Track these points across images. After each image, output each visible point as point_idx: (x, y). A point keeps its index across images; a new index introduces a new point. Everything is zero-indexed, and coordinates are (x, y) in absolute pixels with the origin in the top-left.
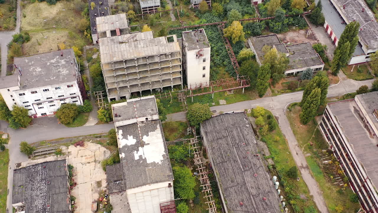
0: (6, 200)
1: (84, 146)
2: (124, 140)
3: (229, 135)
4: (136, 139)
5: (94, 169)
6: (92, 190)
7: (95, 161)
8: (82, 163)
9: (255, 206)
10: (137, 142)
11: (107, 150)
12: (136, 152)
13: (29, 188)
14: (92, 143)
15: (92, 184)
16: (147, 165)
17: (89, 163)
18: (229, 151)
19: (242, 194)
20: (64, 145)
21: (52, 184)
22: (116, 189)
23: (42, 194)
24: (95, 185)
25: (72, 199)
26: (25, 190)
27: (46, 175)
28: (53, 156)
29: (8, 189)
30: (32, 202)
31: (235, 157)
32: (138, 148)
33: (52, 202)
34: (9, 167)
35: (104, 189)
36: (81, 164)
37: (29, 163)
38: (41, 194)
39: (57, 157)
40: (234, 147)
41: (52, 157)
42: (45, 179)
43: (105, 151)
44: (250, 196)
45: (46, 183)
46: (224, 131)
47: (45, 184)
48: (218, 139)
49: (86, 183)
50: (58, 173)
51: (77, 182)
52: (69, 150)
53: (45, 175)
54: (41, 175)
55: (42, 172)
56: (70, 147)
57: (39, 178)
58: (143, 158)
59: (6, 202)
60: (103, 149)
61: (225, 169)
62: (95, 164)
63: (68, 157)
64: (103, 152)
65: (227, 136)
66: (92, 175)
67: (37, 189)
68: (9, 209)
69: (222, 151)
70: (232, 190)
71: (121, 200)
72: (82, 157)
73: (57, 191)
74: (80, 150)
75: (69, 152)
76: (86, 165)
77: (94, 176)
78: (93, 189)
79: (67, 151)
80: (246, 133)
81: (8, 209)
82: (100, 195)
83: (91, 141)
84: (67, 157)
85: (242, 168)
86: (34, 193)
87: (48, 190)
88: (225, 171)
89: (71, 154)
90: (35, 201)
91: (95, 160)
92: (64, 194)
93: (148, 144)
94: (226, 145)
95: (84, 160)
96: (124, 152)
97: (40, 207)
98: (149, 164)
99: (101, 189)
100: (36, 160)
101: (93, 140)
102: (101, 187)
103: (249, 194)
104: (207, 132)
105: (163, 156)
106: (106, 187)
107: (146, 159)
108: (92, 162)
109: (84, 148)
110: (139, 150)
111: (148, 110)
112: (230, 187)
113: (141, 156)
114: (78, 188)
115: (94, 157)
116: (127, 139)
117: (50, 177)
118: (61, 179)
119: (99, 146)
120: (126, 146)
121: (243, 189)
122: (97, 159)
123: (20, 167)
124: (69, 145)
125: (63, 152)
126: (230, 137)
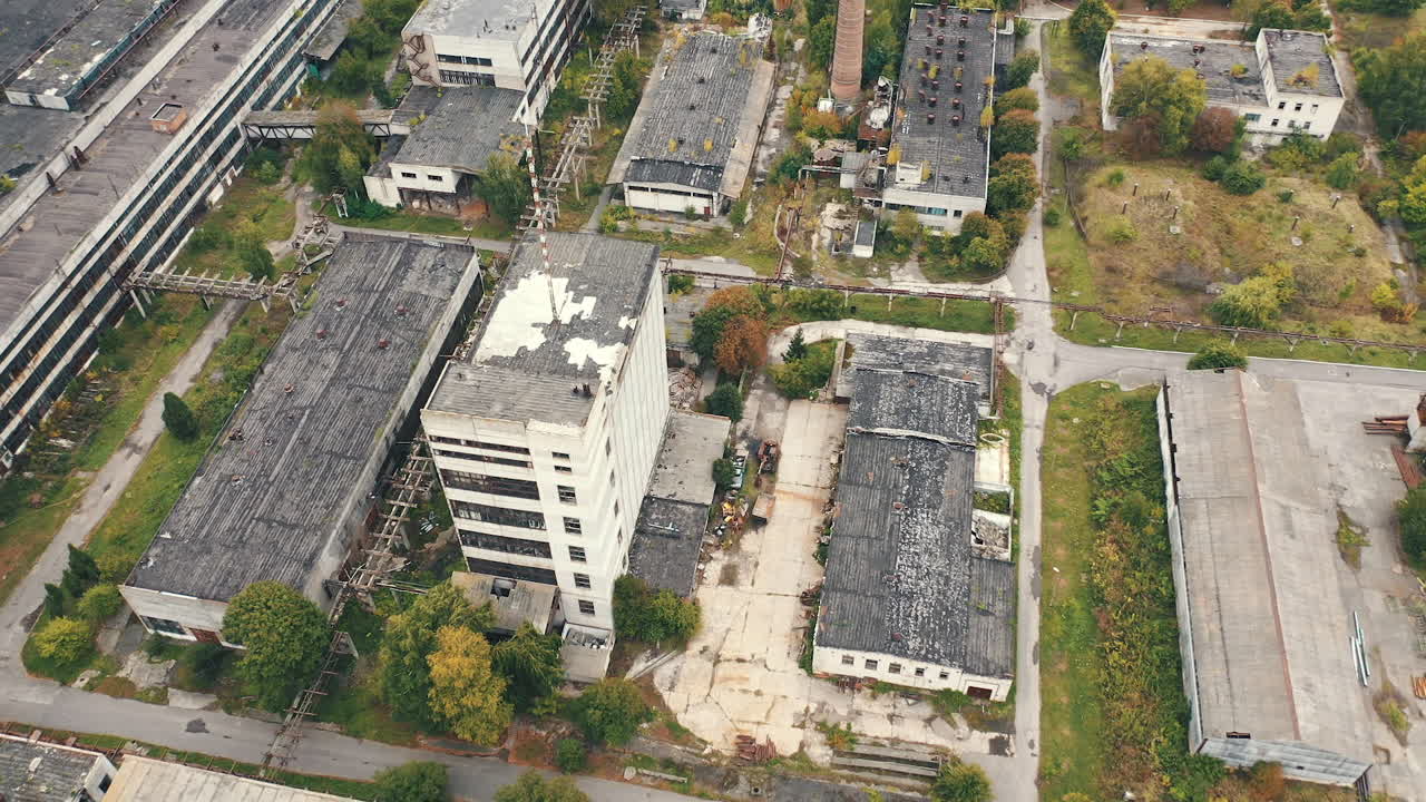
0: (1042, 628)
1: (739, 737)
2: (599, 362)
3: (250, 522)
4: (562, 348)
5: (728, 630)
6: (757, 565)
7: (717, 660)
8: (766, 666)
9: (357, 328)
10: (563, 339)
11: (661, 691)
12: (583, 318)
13: (955, 589)
14: (705, 743)
15: (753, 584)
16: (572, 273)
17: (740, 661)
18: (294, 476)
19: (362, 363)
20: (813, 769)
21: (875, 573)
22: (683, 513)
23: (912, 550)
24: (742, 576)
25: (823, 554)
26: (969, 586)
27: (894, 610)
28: (865, 735)
29: (1038, 666)
30: (949, 544)
31: (293, 451)
32: (571, 325)
33: (885, 518)
34: (1037, 750)
35: (718, 554)
36: (768, 663)
37: (959, 739)
38: (916, 554)
39: (849, 727)
40: (271, 479)
41: (869, 734)
42: (898, 595)
43: (671, 688)
44: (349, 350)
45: (896, 580)
46: (252, 541)
47: (902, 578)
48: (293, 527)
49: (770, 594)
50: (851, 603)
51: (799, 605)
52: (799, 735)
53: (898, 609)
54: (910, 616)
55: (907, 624)
56: (795, 749)
57: (920, 609)
58: (571, 293)
59: (1042, 621)
60: (673, 700)
61: (351, 436)
62: (720, 648)
63: (807, 710)
64: (679, 687)
65: (258, 520)
66: (744, 614)
67: (928, 574)
68: (1032, 597)
69: (312, 486)
70: (378, 383)
71: (681, 483)
72: (758, 693)
73: (863, 546)
74: (759, 723)
75: (802, 726)
76: (753, 656)
77: (737, 608)
78: (751, 567)
79: (809, 734)
80: (194, 517)
81: (1035, 598)
82: (737, 542)
83: (706, 752)
84: (812, 710)
85: (305, 417)
86: (939, 564)
87: (892, 557)
88: (354, 430)
89: (796, 715)
90: (937, 540)
91: (715, 665)
92: (844, 533)
93: (535, 325)
94: (288, 496)
95: (756, 677)
96: (617, 327)
97: (925, 515)
98: (566, 275)
99: (727, 558)
100: (931, 742)
101: (696, 751)
102: (725, 563)
103: (345, 357)
104: (305, 565)
105: (514, 287)
106: (711, 558)
107: (567, 288)
108: (729, 660)
109: (740, 726)
110: (573, 318)
111: (472, 383)
112: (377, 390)
113: (576, 300)
114: (799, 585)
115: (717, 680)
116: (589, 359)
117: (881, 598)
118: (845, 579)
119: (684, 720)
120: (604, 341)
121: (349, 370)
122: (710, 665)
123: (994, 735)
124: (793, 757)
125: (822, 737)
126: (254, 514)
